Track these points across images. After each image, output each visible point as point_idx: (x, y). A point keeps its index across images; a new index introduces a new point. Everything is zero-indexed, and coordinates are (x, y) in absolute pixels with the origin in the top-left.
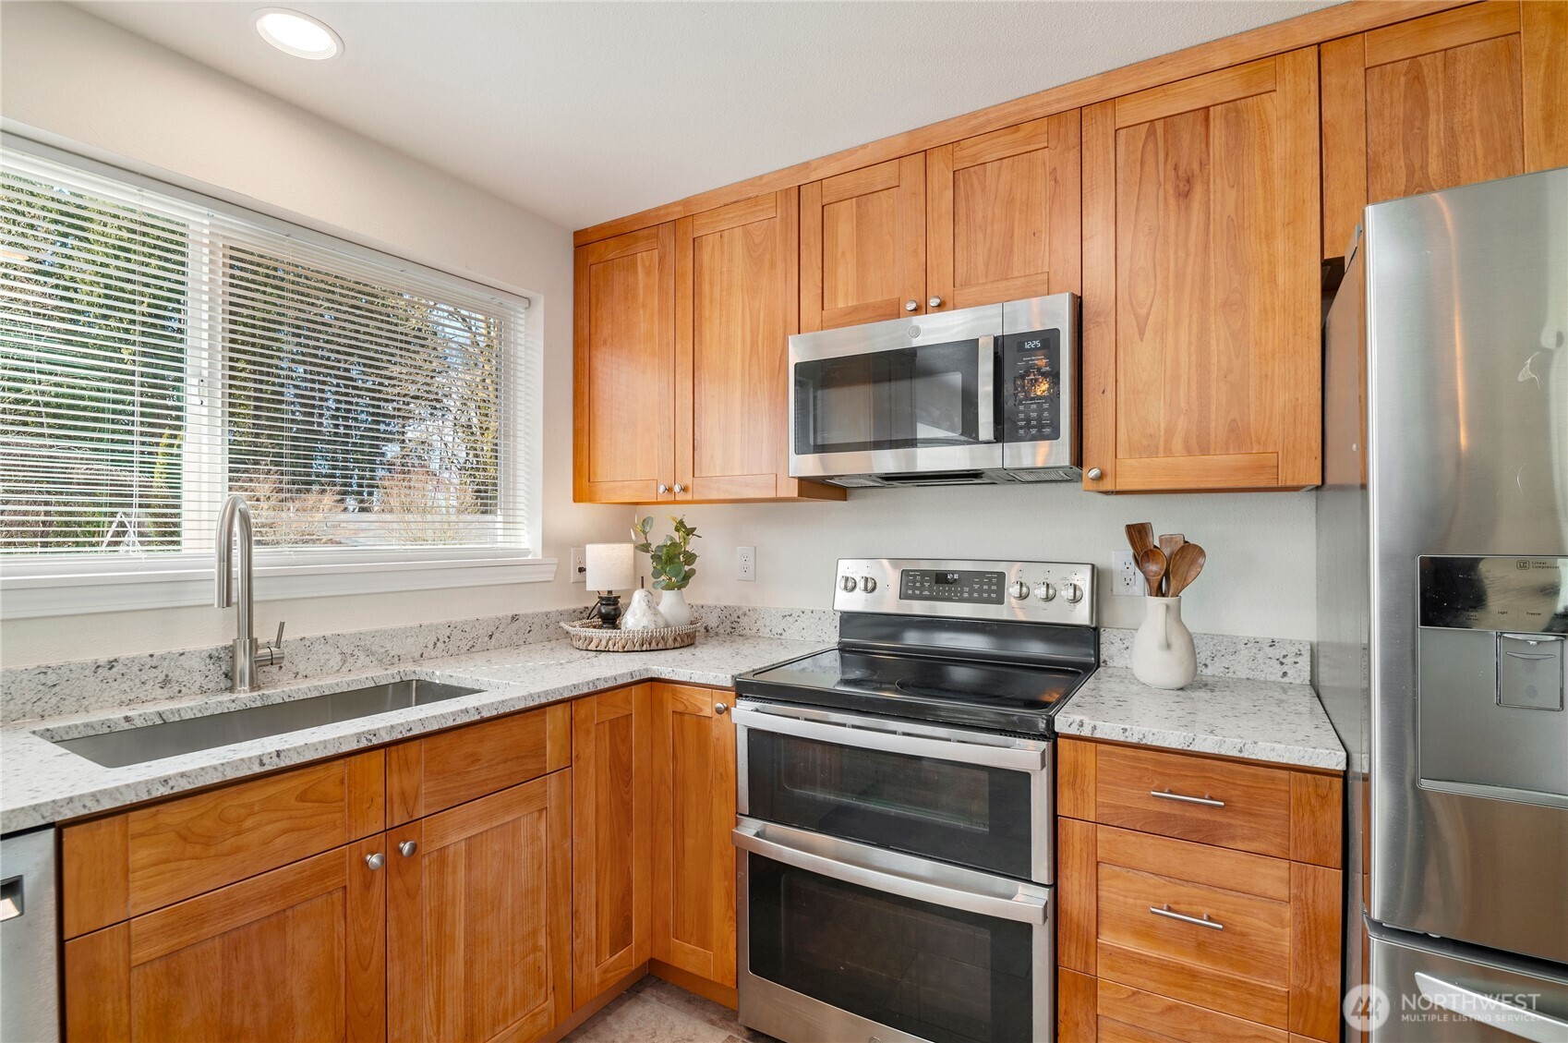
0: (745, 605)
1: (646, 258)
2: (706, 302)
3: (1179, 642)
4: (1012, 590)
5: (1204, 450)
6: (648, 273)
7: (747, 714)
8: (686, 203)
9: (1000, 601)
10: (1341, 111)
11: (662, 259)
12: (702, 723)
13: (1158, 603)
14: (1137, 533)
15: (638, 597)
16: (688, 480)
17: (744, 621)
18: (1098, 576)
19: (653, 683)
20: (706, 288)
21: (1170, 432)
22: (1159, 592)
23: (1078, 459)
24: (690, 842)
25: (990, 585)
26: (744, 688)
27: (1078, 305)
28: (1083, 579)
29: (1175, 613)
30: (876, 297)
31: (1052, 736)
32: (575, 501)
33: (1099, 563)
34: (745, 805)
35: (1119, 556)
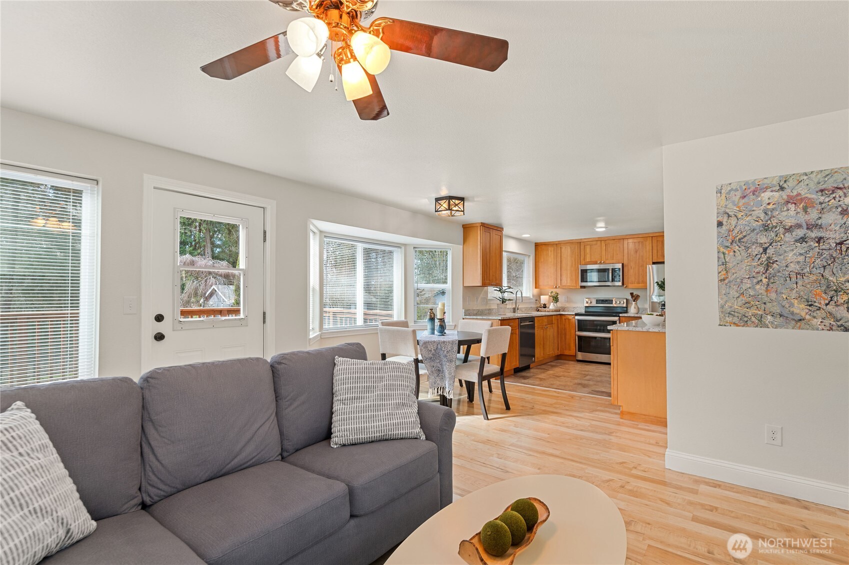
0: (566, 306)
1: (551, 249)
2: (563, 258)
3: (636, 307)
4: (614, 302)
5: (639, 284)
6: (551, 251)
7: (577, 317)
8: (559, 241)
9: (612, 304)
10: (655, 245)
11: (554, 250)
12: (569, 319)
13: (634, 303)
14: (632, 294)
15: (552, 304)
16: (560, 285)
17: (565, 309)
18: (627, 300)
19: (560, 315)
20: (563, 256)
21: (635, 282)
22: (634, 301)
23: (623, 284)
24: (567, 337)
25: (611, 301)
26: (577, 315)
27: (623, 264)
28: (625, 301)
29: (636, 304)
30: (593, 260)
31: (619, 317)
32: (536, 288)
33: (627, 298)
34: (577, 330)
35: (630, 297)
